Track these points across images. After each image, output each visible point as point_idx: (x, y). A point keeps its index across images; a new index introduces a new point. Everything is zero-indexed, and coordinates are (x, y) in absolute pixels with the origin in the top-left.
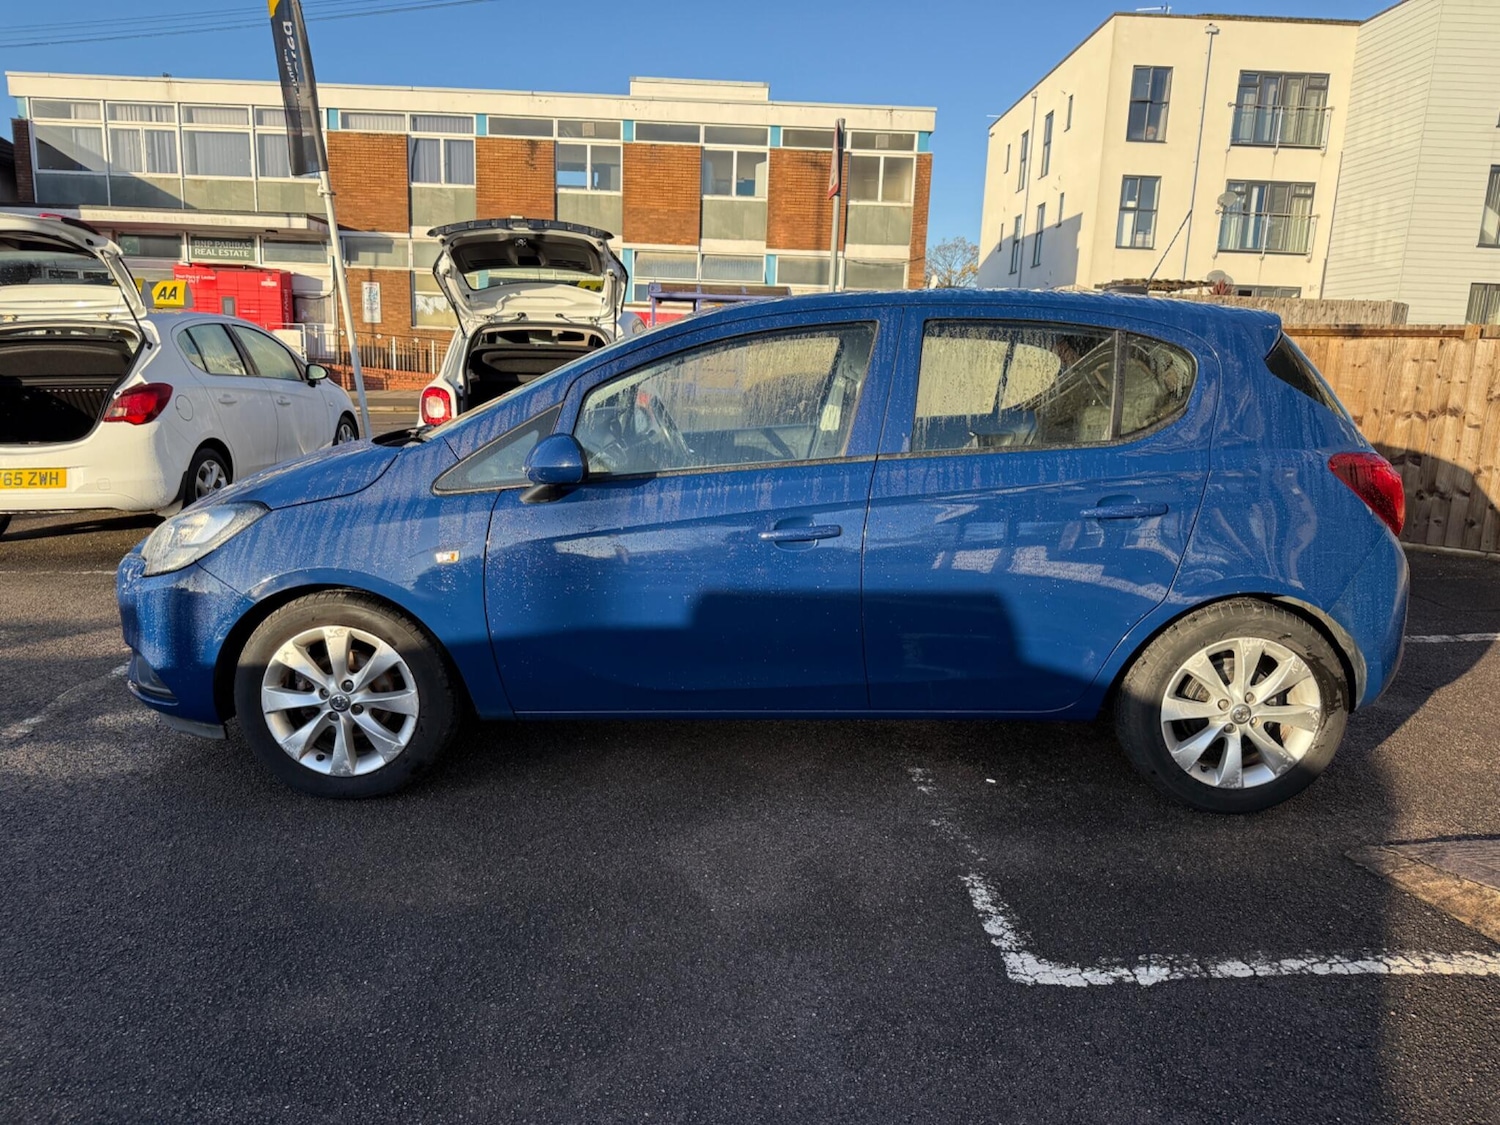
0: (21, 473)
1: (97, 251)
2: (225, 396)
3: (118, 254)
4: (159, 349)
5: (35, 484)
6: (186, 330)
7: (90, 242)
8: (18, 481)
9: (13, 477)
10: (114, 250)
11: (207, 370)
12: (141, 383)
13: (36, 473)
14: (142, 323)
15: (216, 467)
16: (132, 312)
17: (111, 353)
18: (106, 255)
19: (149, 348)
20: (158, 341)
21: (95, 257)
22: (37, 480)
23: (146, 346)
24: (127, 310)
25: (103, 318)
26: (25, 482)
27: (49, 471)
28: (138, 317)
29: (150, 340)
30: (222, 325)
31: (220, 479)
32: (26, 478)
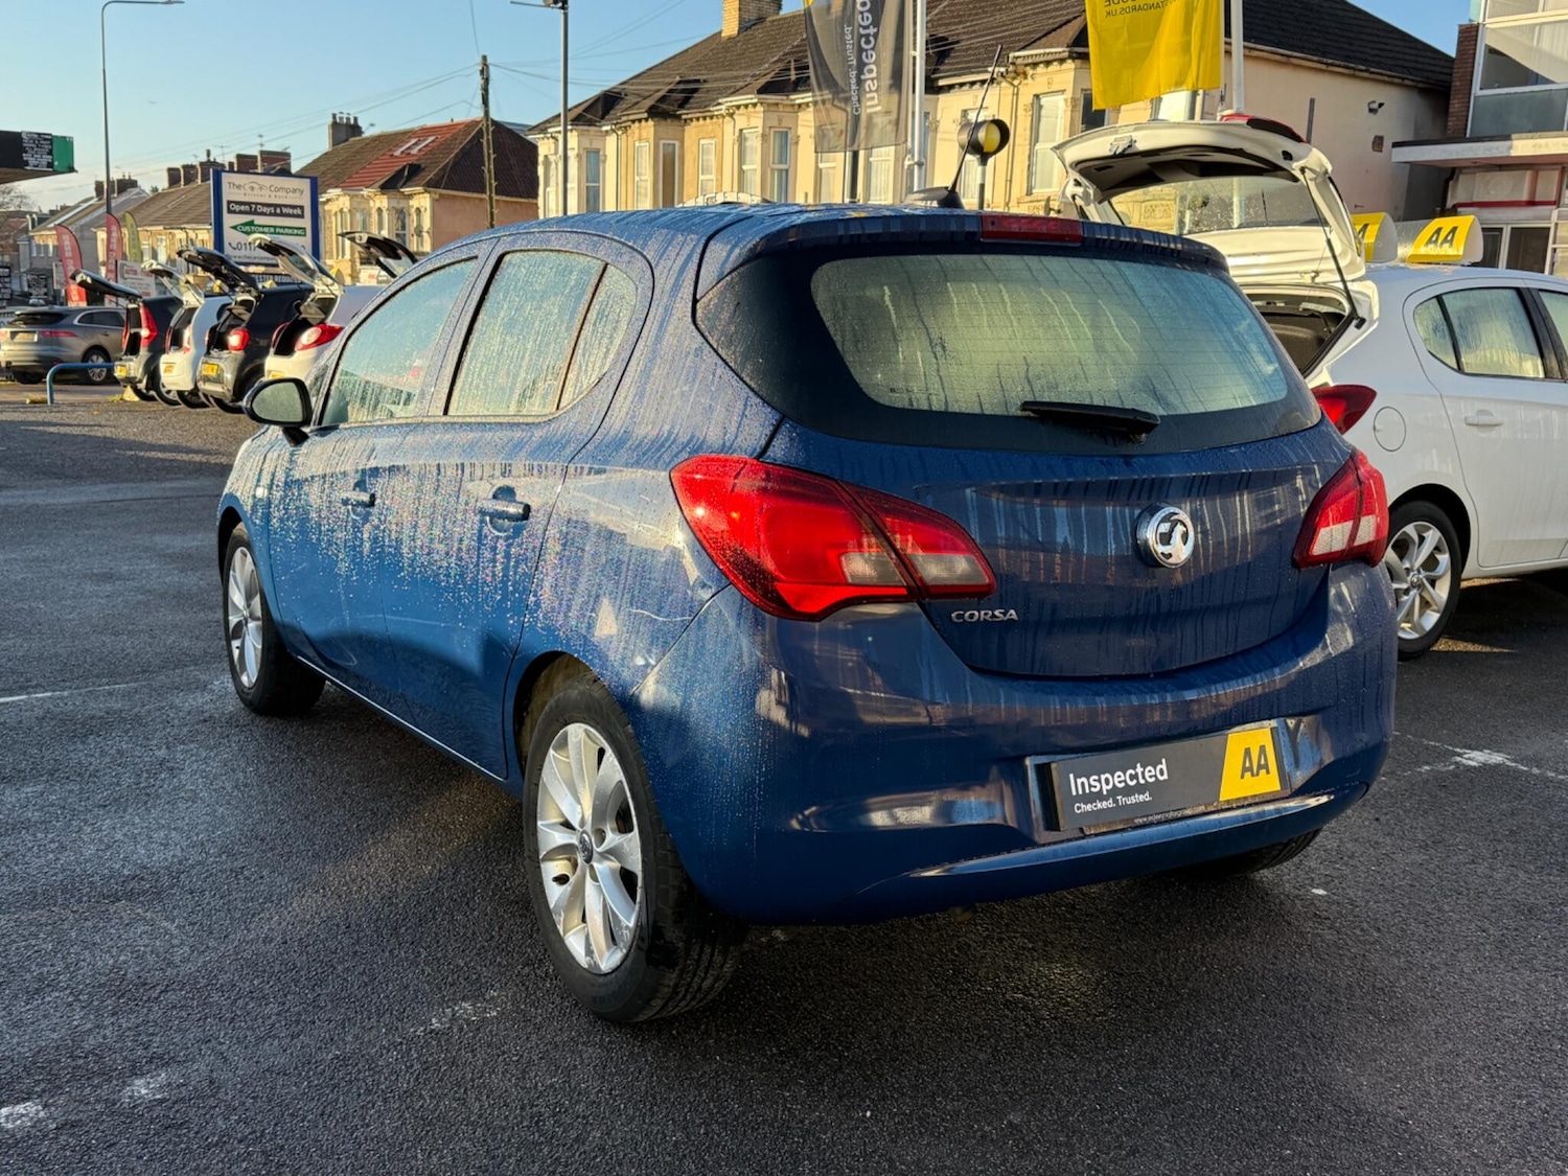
1: (1295, 167)
2: (1482, 412)
3: (1326, 172)
4: (1375, 326)
6: (1439, 298)
7: (1287, 156)
10: (1322, 165)
11: (1460, 369)
12: (1326, 384)
14: (1351, 286)
15: (1433, 536)
16: (1339, 270)
17: (1301, 335)
18: (1308, 174)
19: (1358, 326)
20: (1376, 314)
21: (1295, 179)
23: (1355, 322)
24: (1333, 266)
25: (1307, 279)
28: (1346, 277)
29: (1361, 313)
30: (1518, 290)
31: (1439, 557)
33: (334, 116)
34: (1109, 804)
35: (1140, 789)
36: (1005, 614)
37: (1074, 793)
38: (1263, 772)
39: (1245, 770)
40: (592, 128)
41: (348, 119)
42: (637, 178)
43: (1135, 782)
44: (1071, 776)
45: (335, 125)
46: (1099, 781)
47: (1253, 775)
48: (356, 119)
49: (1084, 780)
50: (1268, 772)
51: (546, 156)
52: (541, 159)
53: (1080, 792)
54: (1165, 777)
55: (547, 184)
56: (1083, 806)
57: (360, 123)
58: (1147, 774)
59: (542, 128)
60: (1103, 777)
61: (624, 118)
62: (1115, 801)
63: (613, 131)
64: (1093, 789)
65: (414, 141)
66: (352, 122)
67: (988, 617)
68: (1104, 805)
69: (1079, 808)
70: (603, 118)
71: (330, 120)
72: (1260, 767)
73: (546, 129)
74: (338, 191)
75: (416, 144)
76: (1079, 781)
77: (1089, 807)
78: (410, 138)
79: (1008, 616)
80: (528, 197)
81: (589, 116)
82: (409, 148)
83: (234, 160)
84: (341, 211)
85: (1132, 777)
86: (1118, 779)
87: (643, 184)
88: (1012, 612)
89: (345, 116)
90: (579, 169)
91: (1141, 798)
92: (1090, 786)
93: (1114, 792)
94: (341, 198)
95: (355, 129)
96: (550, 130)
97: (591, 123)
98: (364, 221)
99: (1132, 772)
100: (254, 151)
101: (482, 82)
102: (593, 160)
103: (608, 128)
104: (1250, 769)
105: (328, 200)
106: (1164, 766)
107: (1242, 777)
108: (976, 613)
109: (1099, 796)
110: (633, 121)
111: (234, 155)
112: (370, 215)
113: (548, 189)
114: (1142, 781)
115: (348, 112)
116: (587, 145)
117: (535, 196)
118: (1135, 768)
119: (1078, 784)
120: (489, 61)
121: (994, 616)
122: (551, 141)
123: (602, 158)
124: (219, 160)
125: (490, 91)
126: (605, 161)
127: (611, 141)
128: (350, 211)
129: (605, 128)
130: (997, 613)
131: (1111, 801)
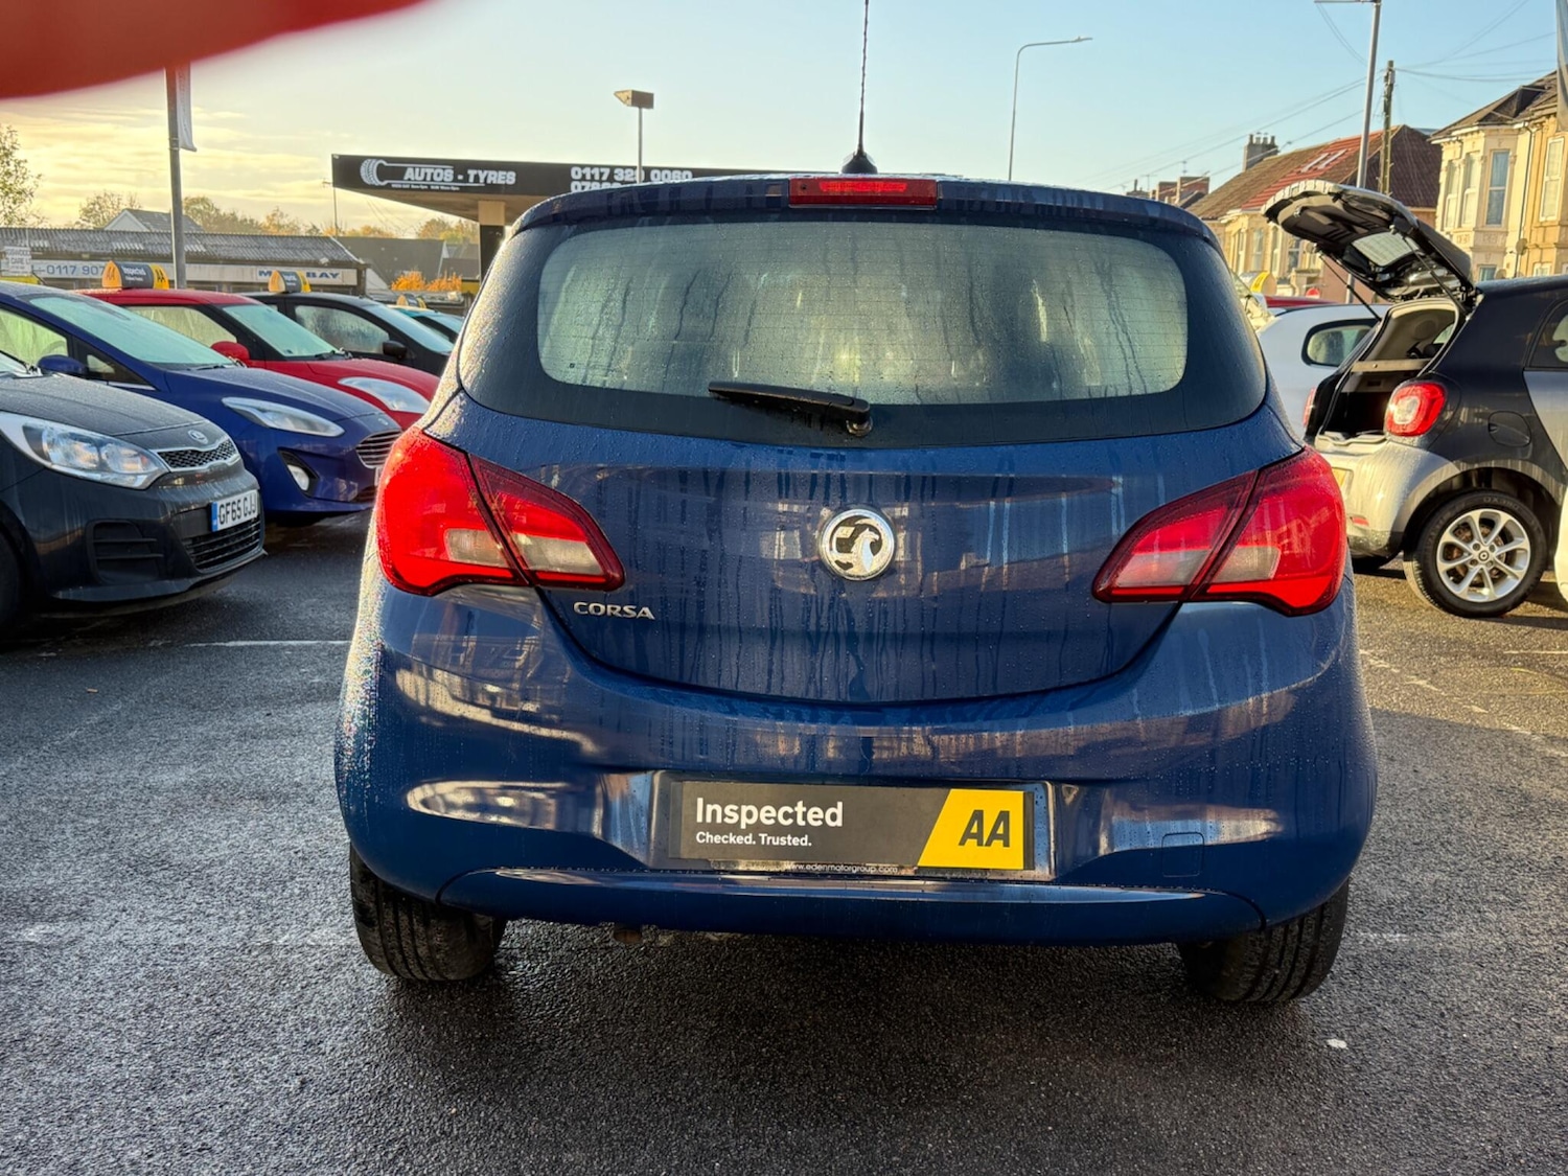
33: (1252, 137)
34: (749, 840)
35: (795, 830)
36: (637, 611)
37: (699, 819)
38: (998, 843)
39: (967, 835)
40: (1504, 127)
41: (1265, 139)
42: (1546, 179)
43: (790, 821)
44: (700, 801)
45: (1252, 147)
46: (739, 812)
47: (980, 844)
48: (1273, 138)
49: (718, 808)
50: (1006, 844)
51: (1450, 162)
52: (1444, 164)
53: (709, 820)
54: (839, 823)
55: (1448, 192)
56: (708, 836)
57: (1277, 142)
58: (810, 816)
59: (1447, 132)
60: (745, 809)
61: (1537, 114)
62: (757, 838)
63: (1527, 128)
64: (727, 820)
65: (1323, 156)
66: (1269, 141)
67: (615, 613)
68: (740, 840)
69: (701, 837)
70: (1516, 115)
71: (1246, 141)
72: (994, 836)
73: (1451, 132)
74: (1237, 212)
75: (1325, 159)
76: (710, 808)
77: (717, 839)
78: (1321, 152)
79: (640, 614)
80: (1428, 206)
81: (1499, 115)
82: (1318, 163)
83: (1157, 188)
84: (1239, 231)
85: (786, 816)
86: (767, 814)
87: (1553, 184)
88: (646, 610)
89: (1262, 136)
90: (1483, 172)
91: (796, 841)
92: (724, 816)
93: (757, 828)
94: (1241, 220)
95: (1270, 147)
96: (1454, 133)
97: (1501, 122)
98: (1261, 241)
99: (790, 810)
100: (1174, 178)
101: (1386, 88)
102: (1500, 161)
103: (1521, 125)
104: (979, 836)
105: (1230, 222)
106: (839, 810)
107: (962, 843)
108: (602, 607)
109: (735, 829)
110: (1548, 116)
111: (1157, 183)
112: (1267, 234)
113: (1449, 196)
114: (801, 822)
115: (1265, 133)
116: (1494, 144)
117: (1433, 204)
118: (793, 805)
119: (705, 810)
120: (1395, 66)
121: (622, 611)
122: (1458, 144)
123: (1511, 159)
124: (1145, 190)
125: (1394, 98)
126: (1514, 162)
127: (1524, 139)
128: (1247, 231)
129: (1517, 126)
130: (626, 608)
131: (750, 837)
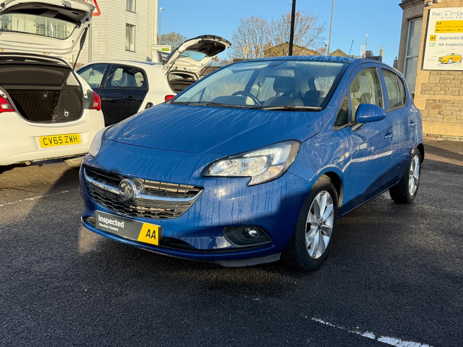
0: (61, 137)
5: (68, 142)
8: (61, 141)
9: (58, 139)
13: (67, 137)
22: (68, 140)
26: (64, 142)
27: (72, 135)
32: (64, 139)
